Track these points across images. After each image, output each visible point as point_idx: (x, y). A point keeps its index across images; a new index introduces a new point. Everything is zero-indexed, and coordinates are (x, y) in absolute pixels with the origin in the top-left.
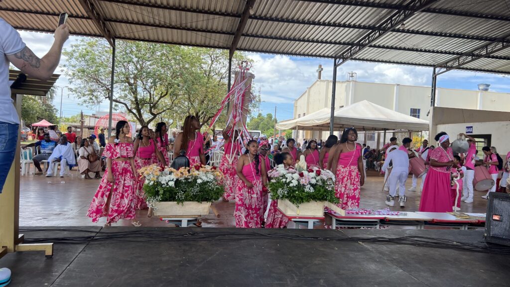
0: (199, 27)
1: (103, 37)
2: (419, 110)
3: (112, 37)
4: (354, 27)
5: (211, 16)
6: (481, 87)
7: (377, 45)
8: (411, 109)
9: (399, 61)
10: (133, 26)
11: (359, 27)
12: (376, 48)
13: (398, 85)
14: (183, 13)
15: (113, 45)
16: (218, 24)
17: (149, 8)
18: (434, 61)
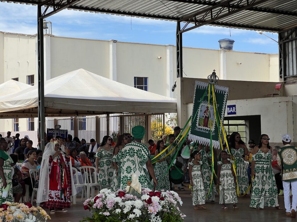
2: (146, 79)
6: (224, 45)
8: (135, 78)
9: (132, 11)
13: (115, 41)
18: (178, 12)
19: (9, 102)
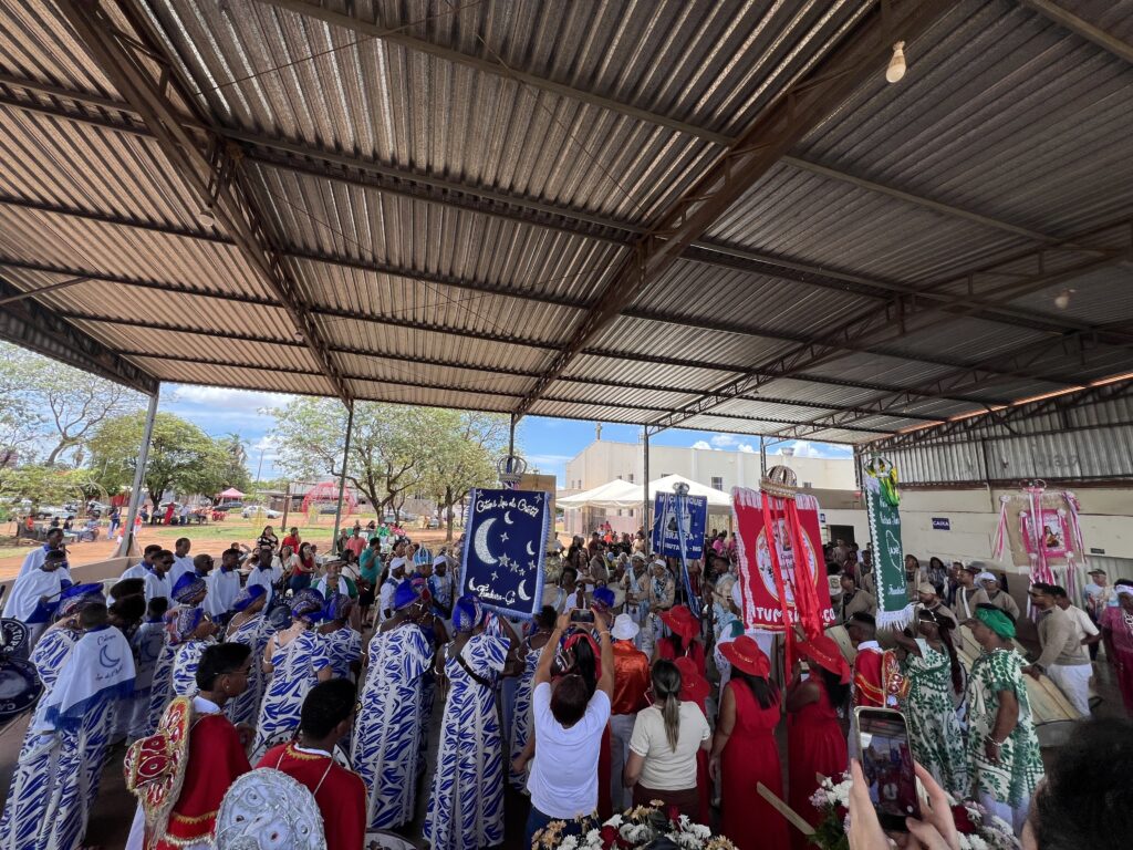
0: (477, 387)
1: (337, 396)
2: (721, 479)
3: (348, 397)
4: (683, 391)
5: (498, 375)
6: (787, 451)
10: (383, 384)
11: (689, 391)
14: (460, 370)
15: (350, 408)
16: (504, 384)
17: (412, 364)
19: (620, 502)
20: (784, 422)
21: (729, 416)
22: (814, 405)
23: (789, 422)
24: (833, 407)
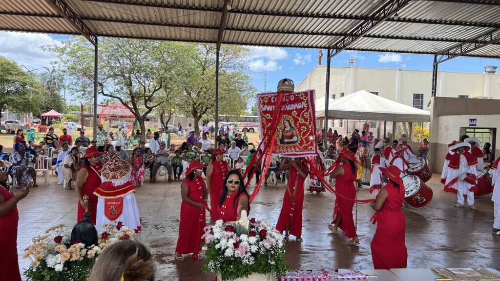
0: (181, 22)
1: (80, 34)
2: (422, 95)
4: (345, 17)
5: (191, 12)
6: (488, 70)
7: (372, 34)
8: (414, 94)
9: (397, 50)
10: (113, 23)
11: (351, 17)
12: (371, 38)
13: (400, 70)
14: (162, 9)
15: (95, 43)
16: (200, 18)
18: (435, 49)
20: (451, 40)
21: (397, 38)
22: (470, 24)
23: (455, 41)
24: (490, 26)
